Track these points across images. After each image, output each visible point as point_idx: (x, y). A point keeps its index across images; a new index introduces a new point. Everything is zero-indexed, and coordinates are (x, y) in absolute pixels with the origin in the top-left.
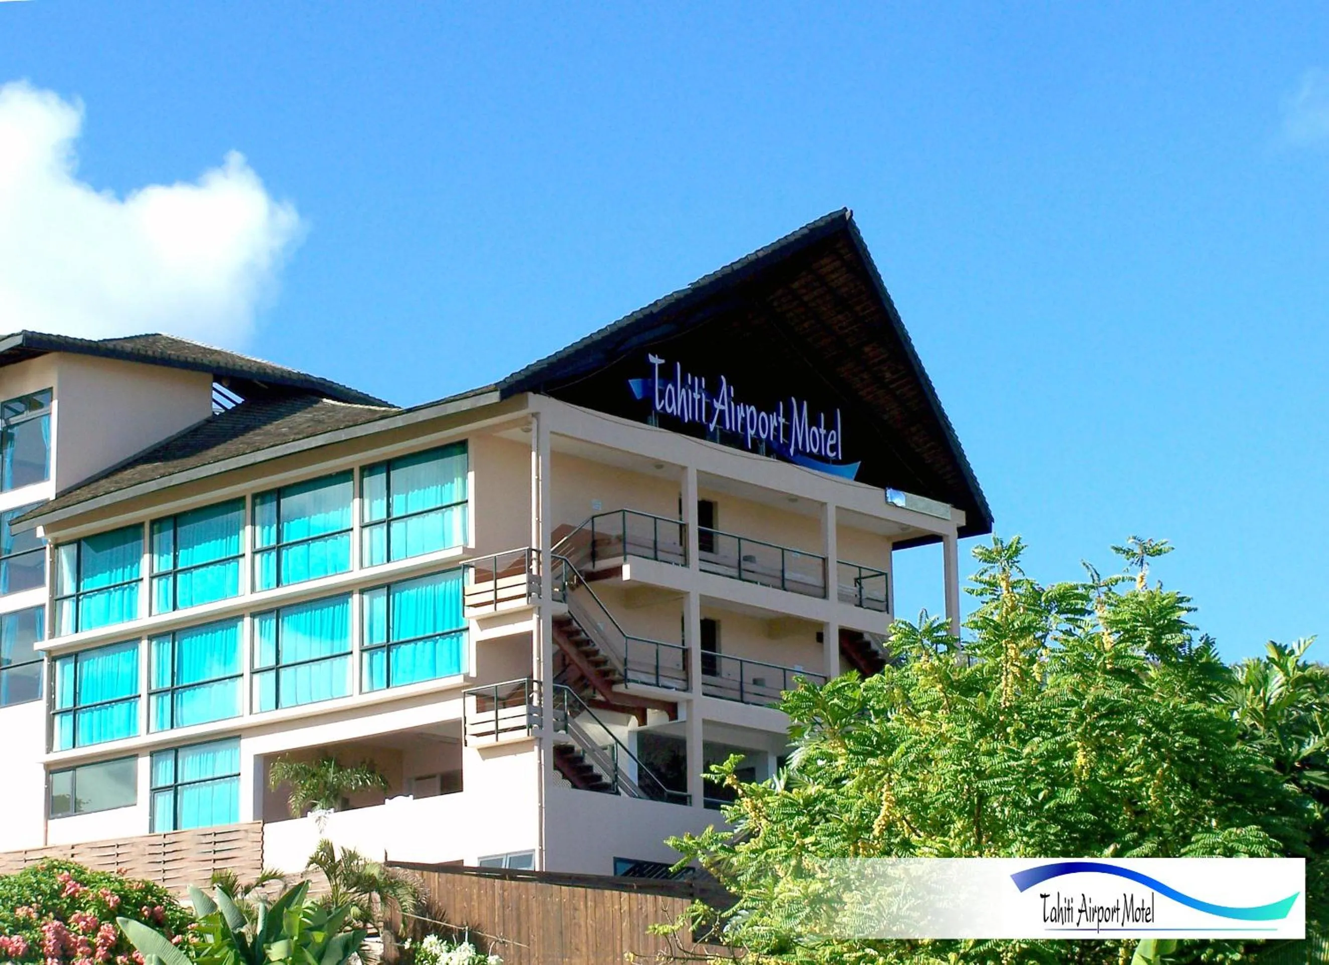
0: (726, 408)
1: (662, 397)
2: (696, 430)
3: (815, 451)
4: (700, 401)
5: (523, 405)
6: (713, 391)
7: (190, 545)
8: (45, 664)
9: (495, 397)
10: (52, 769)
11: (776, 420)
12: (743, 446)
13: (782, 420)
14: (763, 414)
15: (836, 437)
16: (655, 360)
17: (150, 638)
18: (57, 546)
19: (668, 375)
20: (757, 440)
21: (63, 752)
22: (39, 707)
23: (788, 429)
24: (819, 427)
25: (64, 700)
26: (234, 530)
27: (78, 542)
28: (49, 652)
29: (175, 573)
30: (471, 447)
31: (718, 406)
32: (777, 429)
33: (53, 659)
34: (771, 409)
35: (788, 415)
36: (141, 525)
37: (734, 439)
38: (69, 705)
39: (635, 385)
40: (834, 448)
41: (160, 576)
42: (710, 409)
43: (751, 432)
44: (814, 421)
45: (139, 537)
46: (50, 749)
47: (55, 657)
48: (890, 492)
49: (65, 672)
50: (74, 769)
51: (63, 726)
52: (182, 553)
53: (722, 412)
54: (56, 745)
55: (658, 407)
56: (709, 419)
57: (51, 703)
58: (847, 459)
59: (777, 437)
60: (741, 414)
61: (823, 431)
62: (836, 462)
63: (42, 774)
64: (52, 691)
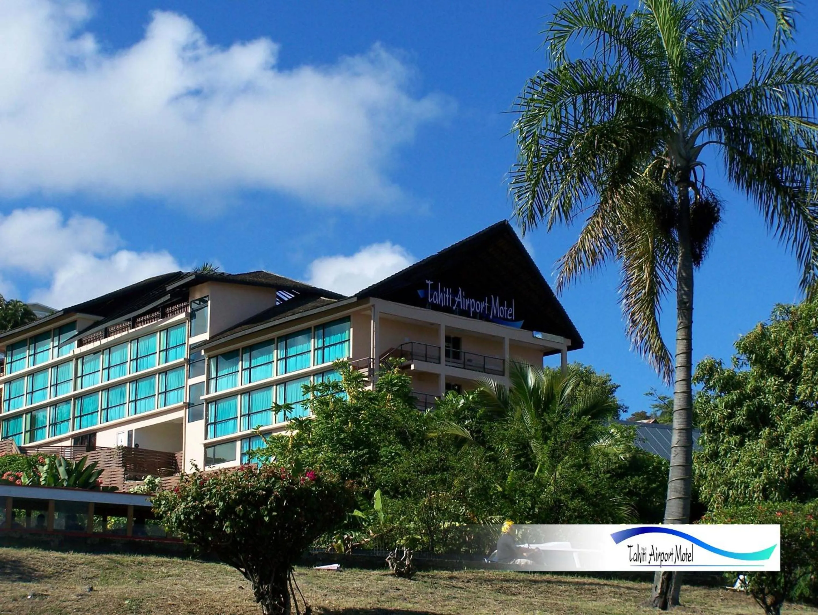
0: (461, 300)
1: (431, 297)
2: (447, 310)
3: (502, 316)
4: (449, 298)
5: (368, 302)
6: (455, 293)
7: (256, 358)
8: (205, 405)
9: (355, 299)
10: (207, 446)
11: (483, 305)
12: (469, 316)
13: (487, 304)
14: (478, 302)
15: (512, 311)
16: (429, 282)
17: (241, 395)
18: (209, 358)
19: (434, 288)
20: (475, 313)
21: (211, 439)
22: (202, 422)
23: (489, 308)
24: (504, 307)
25: (212, 419)
26: (270, 352)
27: (217, 357)
28: (206, 400)
29: (250, 368)
30: (352, 319)
31: (457, 299)
32: (484, 308)
33: (208, 404)
34: (482, 300)
35: (490, 302)
36: (238, 350)
37: (465, 313)
38: (213, 421)
39: (420, 292)
40: (511, 315)
41: (245, 369)
42: (454, 301)
43: (472, 310)
44: (502, 304)
45: (238, 355)
46: (206, 438)
47: (208, 402)
48: (534, 332)
49: (212, 408)
50: (214, 446)
51: (211, 428)
52: (253, 361)
53: (459, 302)
54: (209, 437)
55: (430, 301)
56: (453, 304)
57: (207, 420)
58: (517, 319)
59: (484, 311)
60: (468, 303)
61: (506, 308)
62: (512, 320)
63: (203, 448)
64: (207, 415)
